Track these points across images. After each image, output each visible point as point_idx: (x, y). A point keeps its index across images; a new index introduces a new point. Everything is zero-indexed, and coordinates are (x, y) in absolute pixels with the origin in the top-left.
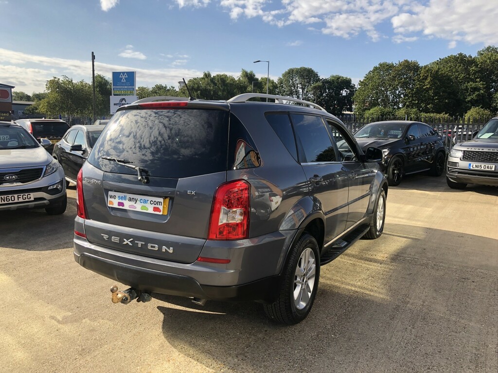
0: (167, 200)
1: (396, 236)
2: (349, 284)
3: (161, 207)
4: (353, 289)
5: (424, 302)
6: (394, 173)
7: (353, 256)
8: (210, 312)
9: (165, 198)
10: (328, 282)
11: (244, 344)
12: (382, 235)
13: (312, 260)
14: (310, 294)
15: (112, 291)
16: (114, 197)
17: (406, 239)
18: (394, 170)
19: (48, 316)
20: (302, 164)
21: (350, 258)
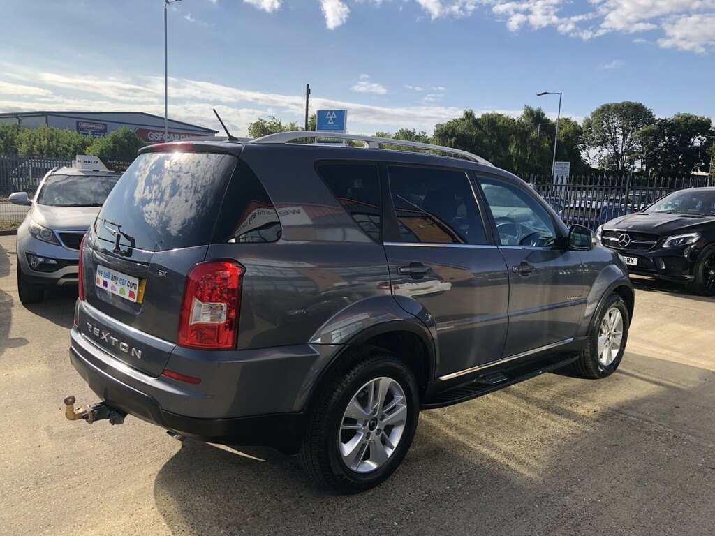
0: (144, 283)
1: (641, 378)
3: (136, 292)
4: (493, 455)
5: (600, 497)
6: (706, 274)
7: (538, 403)
9: (140, 279)
10: (461, 438)
12: (615, 374)
13: (399, 398)
14: (390, 452)
16: (101, 273)
17: (654, 386)
18: (706, 270)
20: (385, 244)
21: (530, 406)
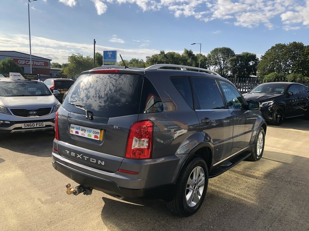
0: (103, 131)
1: (271, 160)
2: (231, 192)
3: (99, 136)
4: (233, 195)
5: (282, 209)
6: (277, 117)
7: (238, 172)
8: (134, 204)
9: (101, 130)
10: (217, 189)
11: (151, 227)
12: (261, 159)
13: (202, 174)
14: (200, 197)
15: (67, 186)
16: (73, 128)
17: (278, 163)
18: (277, 115)
19: (37, 198)
20: (196, 110)
21: (236, 174)
